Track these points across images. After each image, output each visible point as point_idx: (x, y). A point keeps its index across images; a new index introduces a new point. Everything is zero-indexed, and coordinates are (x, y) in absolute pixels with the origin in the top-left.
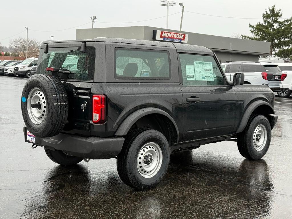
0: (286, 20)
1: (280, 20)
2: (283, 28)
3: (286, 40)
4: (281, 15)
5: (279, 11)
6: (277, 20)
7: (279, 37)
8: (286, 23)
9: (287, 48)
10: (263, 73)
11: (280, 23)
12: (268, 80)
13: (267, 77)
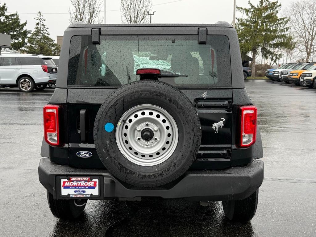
0: (12, 14)
1: (7, 14)
2: (10, 22)
3: (15, 33)
4: (6, 9)
5: (5, 4)
6: (4, 13)
7: (9, 30)
8: (12, 17)
9: (16, 41)
10: (43, 65)
11: (7, 17)
12: (48, 73)
13: (47, 70)
